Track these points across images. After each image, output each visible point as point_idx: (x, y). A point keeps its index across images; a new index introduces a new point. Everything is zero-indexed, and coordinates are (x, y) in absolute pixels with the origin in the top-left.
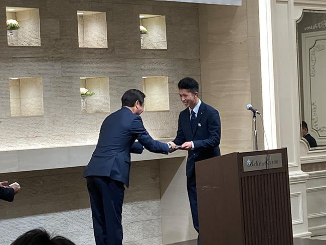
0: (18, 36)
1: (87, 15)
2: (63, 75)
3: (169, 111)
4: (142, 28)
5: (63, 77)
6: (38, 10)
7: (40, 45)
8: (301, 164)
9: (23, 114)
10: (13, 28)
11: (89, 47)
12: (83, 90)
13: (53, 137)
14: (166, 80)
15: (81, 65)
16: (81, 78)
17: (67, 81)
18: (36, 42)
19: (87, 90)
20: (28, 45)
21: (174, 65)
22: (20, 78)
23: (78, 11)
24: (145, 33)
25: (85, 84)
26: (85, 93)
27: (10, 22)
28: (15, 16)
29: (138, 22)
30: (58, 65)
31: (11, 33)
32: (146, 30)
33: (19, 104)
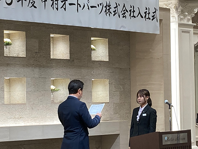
0: (10, 50)
1: (56, 37)
2: (40, 77)
3: (108, 103)
4: (92, 46)
5: (40, 78)
6: (24, 33)
7: (25, 56)
8: (196, 142)
9: (12, 102)
10: (8, 44)
11: (57, 58)
12: (52, 87)
13: (32, 118)
14: (107, 82)
15: (52, 70)
16: (51, 79)
17: (42, 81)
18: (23, 54)
19: (55, 87)
20: (17, 56)
21: (113, 72)
22: (11, 78)
23: (51, 34)
24: (94, 50)
25: (53, 83)
26: (54, 89)
27: (6, 40)
28: (9, 36)
29: (90, 42)
30: (37, 70)
31: (6, 47)
32: (95, 48)
33: (9, 96)
